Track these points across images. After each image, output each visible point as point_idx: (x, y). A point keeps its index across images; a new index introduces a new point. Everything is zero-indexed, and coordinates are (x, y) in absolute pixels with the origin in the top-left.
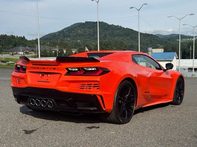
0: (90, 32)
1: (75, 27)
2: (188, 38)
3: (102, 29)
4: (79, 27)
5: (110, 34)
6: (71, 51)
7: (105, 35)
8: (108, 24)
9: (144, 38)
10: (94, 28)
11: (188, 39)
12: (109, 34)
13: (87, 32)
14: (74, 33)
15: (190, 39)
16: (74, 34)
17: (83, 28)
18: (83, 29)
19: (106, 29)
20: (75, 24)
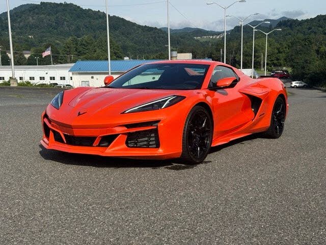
0: (49, 21)
1: (23, 12)
2: (211, 35)
3: (71, 17)
4: (30, 11)
5: (86, 26)
6: (22, 55)
7: (78, 27)
8: (82, 9)
9: (144, 33)
10: (57, 15)
11: (211, 37)
12: (84, 25)
13: (44, 20)
14: (21, 21)
15: (214, 37)
16: (21, 24)
17: (37, 14)
18: (37, 16)
19: (78, 17)
20: (22, 6)
